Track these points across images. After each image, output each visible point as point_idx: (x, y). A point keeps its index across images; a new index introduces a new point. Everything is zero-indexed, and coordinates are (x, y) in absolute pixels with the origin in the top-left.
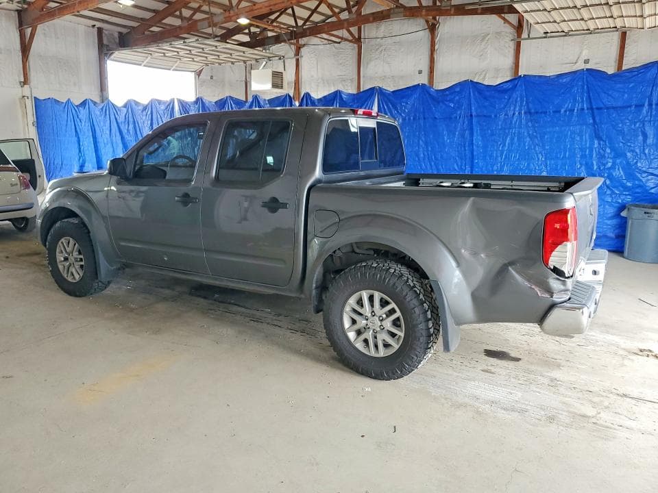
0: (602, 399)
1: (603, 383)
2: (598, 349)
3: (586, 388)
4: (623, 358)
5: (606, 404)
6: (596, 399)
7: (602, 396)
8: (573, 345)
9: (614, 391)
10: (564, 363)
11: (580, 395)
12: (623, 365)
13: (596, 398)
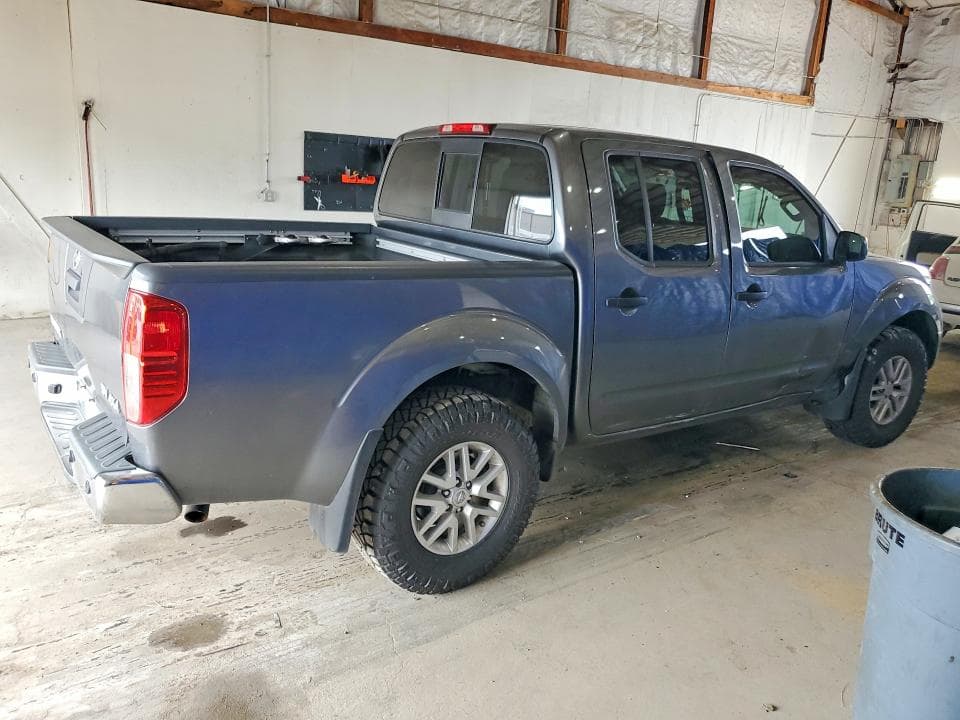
0: (27, 536)
1: (35, 560)
2: (83, 635)
3: (56, 539)
4: (20, 641)
5: (18, 532)
6: (34, 531)
7: (27, 539)
8: (135, 616)
9: (15, 556)
10: (117, 563)
11: (58, 526)
12: (15, 620)
13: (34, 533)
